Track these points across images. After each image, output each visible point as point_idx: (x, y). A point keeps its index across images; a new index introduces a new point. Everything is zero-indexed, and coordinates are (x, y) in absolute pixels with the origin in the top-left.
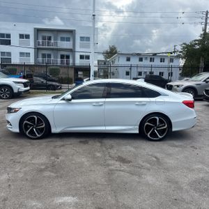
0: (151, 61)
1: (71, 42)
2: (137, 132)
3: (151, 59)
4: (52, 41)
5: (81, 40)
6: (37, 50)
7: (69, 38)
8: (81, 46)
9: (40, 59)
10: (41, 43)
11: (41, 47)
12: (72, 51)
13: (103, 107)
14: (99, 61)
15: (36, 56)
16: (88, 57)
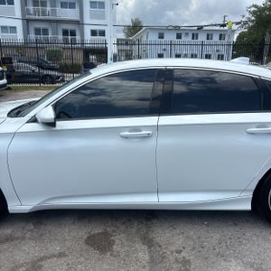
0: (193, 38)
1: (77, 9)
2: (248, 207)
4: (49, 8)
5: (91, 7)
6: (27, 22)
7: (74, 4)
9: (32, 36)
10: (32, 12)
11: (32, 17)
12: (79, 23)
13: (152, 142)
14: (118, 40)
15: (26, 32)
16: (103, 33)
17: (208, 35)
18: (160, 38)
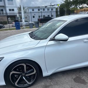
0: (43, 10)
3: (43, 9)
5: (8, 1)
8: (9, 4)
12: (4, 7)
16: (13, 10)
17: (48, 9)
18: (33, 11)
